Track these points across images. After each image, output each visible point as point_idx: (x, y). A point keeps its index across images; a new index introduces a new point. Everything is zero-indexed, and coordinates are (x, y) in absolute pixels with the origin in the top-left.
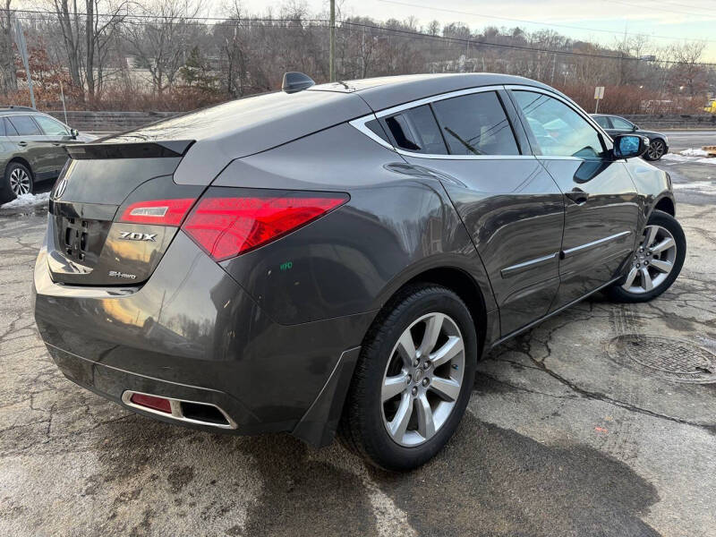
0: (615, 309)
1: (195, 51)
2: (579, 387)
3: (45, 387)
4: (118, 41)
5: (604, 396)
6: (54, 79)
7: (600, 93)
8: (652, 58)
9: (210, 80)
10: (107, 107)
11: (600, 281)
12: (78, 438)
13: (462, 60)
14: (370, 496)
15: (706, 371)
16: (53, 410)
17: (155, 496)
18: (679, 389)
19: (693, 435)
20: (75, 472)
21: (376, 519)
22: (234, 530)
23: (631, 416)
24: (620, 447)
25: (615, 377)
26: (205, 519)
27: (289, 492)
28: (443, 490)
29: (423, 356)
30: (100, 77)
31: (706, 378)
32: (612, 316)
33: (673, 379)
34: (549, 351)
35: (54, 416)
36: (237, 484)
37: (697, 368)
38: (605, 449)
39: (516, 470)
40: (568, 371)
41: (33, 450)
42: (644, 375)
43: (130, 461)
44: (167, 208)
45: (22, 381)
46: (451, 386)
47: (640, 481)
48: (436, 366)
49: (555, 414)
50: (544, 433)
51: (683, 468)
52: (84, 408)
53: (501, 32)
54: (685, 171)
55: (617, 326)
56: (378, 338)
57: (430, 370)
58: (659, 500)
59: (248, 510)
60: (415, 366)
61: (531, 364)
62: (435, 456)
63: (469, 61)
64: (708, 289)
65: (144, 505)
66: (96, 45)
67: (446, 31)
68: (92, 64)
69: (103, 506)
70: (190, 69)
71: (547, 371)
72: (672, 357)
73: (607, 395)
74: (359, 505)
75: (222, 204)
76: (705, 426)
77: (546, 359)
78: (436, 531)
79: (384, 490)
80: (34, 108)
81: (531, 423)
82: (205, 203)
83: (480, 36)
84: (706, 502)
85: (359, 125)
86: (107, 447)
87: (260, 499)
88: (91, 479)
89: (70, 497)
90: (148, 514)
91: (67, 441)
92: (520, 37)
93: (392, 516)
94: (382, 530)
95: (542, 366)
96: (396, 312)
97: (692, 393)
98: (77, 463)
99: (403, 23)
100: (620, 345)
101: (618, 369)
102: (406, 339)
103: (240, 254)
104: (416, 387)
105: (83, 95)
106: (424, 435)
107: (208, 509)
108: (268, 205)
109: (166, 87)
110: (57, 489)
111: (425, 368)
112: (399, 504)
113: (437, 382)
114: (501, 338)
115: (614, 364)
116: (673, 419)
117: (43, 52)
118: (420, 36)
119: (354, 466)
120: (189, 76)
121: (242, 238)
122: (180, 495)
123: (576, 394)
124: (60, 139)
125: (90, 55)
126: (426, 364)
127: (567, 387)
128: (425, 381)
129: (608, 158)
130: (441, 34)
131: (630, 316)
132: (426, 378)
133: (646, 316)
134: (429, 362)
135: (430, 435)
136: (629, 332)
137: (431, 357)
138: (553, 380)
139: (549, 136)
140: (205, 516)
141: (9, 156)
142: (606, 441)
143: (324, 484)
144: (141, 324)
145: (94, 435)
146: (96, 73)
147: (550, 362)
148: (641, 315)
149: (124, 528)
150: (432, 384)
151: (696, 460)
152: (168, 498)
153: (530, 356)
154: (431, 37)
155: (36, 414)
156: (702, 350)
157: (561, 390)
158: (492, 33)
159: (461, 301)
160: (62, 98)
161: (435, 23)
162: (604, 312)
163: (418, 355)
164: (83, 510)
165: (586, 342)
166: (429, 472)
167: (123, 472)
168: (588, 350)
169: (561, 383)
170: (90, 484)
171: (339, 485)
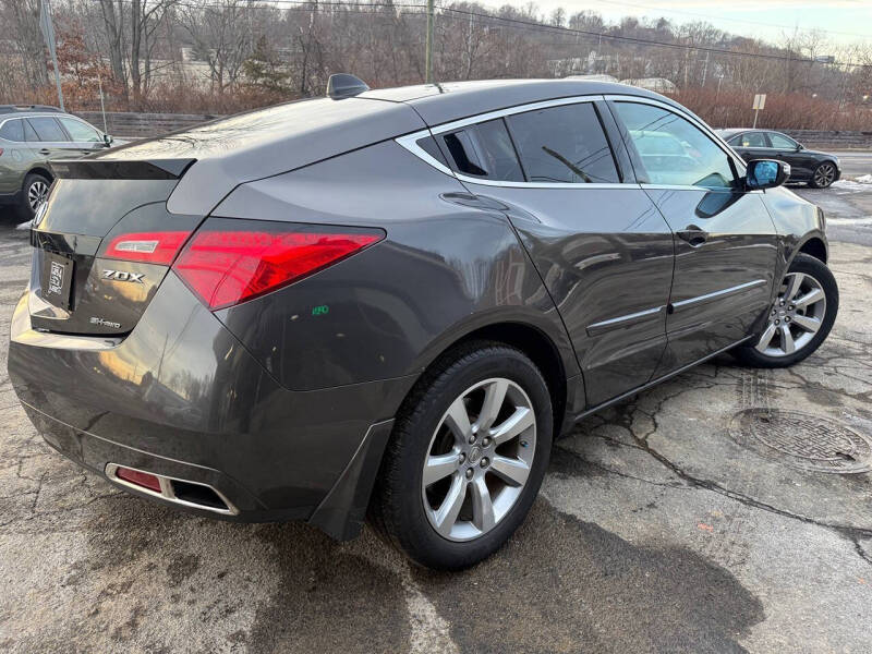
0: (745, 375)
1: (262, 42)
2: (686, 472)
3: (39, 450)
4: (170, 27)
5: (715, 485)
6: (92, 73)
7: (760, 102)
8: (830, 59)
9: (280, 77)
10: (156, 107)
11: (730, 339)
12: (69, 514)
13: (592, 58)
14: (407, 600)
15: (849, 458)
16: (43, 479)
17: (149, 590)
18: (811, 479)
19: (820, 538)
20: (58, 557)
21: (411, 628)
22: (237, 637)
23: (746, 511)
24: (726, 550)
25: (733, 461)
26: (204, 621)
27: (310, 591)
28: (498, 596)
29: (481, 431)
30: (148, 71)
31: (848, 467)
32: (741, 383)
33: (806, 466)
34: (656, 425)
35: (44, 487)
36: (249, 579)
37: (838, 454)
38: (707, 552)
39: (591, 575)
40: (675, 452)
41: (12, 527)
42: (770, 460)
43: (126, 546)
44: (157, 242)
45: (12, 442)
46: (519, 467)
47: (744, 592)
48: (498, 443)
49: (651, 505)
50: (633, 529)
51: (801, 579)
52: (81, 478)
53: (641, 23)
54: (860, 203)
55: (745, 396)
56: (419, 408)
57: (491, 448)
58: (764, 619)
59: (257, 612)
60: (470, 442)
61: (631, 441)
62: (495, 553)
63: (601, 58)
64: (866, 354)
65: (135, 601)
66: (143, 31)
67: (573, 21)
68: (138, 53)
69: (85, 599)
70: (256, 62)
71: (649, 451)
72: (809, 439)
73: (720, 483)
74: (393, 611)
75: (225, 239)
76: (837, 528)
77: (650, 437)
78: (482, 647)
79: (426, 593)
80: (63, 109)
81: (619, 516)
82: (202, 238)
83: (615, 27)
84: (822, 624)
85: (409, 143)
86: (100, 527)
87: (274, 598)
88: (75, 566)
89: (46, 587)
90: (138, 611)
91: (54, 518)
92: (664, 31)
93: (431, 626)
94: (416, 643)
95: (643, 444)
96: (444, 377)
97: (827, 485)
98: (63, 546)
99: (520, 11)
100: (745, 420)
101: (739, 451)
102: (457, 411)
103: (241, 301)
104: (471, 469)
105: (126, 93)
106: (480, 527)
107: (209, 608)
108: (279, 241)
109: (227, 85)
110: (34, 577)
111: (484, 445)
112: (441, 612)
113: (500, 463)
114: (587, 410)
115: (734, 445)
116: (797, 517)
117: (79, 39)
118: (542, 27)
119: (394, 562)
120: (255, 71)
121: (244, 283)
122: (178, 591)
123: (681, 481)
124: (90, 147)
125: (136, 44)
126: (486, 440)
127: (671, 472)
128: (484, 461)
129: (740, 187)
130: (566, 25)
131: (763, 384)
132: (486, 458)
133: (784, 385)
134: (489, 438)
135: (488, 527)
136: (759, 405)
137: (492, 432)
138: (655, 462)
139: (687, 156)
140: (205, 618)
141: (28, 167)
142: (709, 542)
143: (355, 583)
144: (138, 381)
145: (88, 512)
146: (142, 66)
147: (654, 440)
148: (777, 383)
149: (106, 628)
150: (493, 465)
151: (819, 569)
152: (163, 593)
153: (631, 431)
154: (555, 29)
155: (23, 483)
156: (848, 431)
157: (662, 475)
158: (631, 24)
159: (532, 365)
160: (101, 96)
161: (560, 11)
162: (731, 379)
163: (475, 429)
164: (61, 603)
165: (702, 415)
166: (485, 572)
167: (114, 558)
168: (704, 427)
169: (664, 467)
170: (73, 573)
171: (372, 584)
